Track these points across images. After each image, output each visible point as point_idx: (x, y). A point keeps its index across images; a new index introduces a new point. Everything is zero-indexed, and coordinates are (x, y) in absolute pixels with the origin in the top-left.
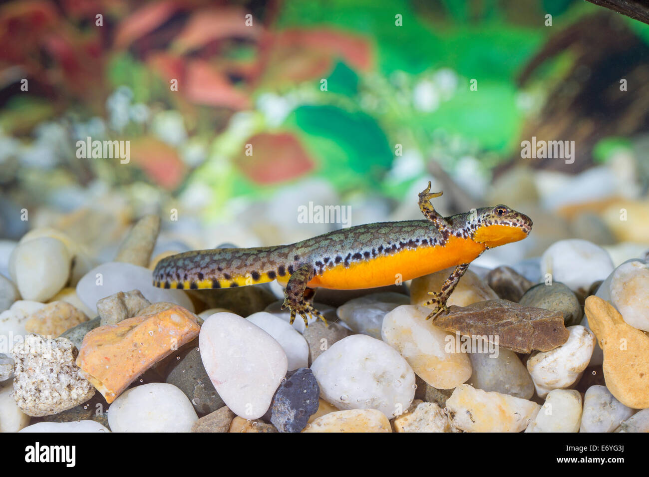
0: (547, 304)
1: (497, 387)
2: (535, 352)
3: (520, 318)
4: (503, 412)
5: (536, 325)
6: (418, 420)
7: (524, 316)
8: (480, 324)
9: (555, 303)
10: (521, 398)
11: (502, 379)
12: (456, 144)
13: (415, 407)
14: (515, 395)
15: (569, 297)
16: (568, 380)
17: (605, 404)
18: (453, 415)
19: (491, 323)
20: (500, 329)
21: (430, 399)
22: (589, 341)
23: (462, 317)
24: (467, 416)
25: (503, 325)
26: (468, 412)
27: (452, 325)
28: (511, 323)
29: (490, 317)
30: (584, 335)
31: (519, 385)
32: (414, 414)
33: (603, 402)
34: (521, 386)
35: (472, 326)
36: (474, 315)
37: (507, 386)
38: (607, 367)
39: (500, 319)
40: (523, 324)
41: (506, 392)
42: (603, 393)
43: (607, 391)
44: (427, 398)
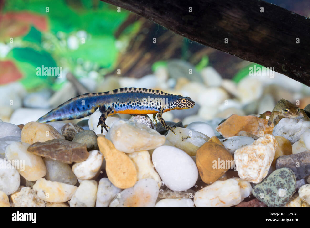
0: (82, 140)
1: (58, 180)
2: (73, 163)
3: (66, 147)
4: (60, 191)
5: (74, 151)
6: (21, 195)
7: (68, 146)
8: (48, 150)
9: (85, 140)
10: (71, 184)
11: (60, 175)
12: (88, 65)
13: (21, 189)
14: (68, 183)
15: (92, 137)
16: (90, 176)
17: (108, 187)
18: (36, 193)
19: (53, 150)
20: (57, 152)
21: (27, 186)
22: (100, 157)
23: (40, 147)
24: (42, 193)
25: (58, 151)
26: (43, 191)
27: (36, 151)
28: (62, 150)
29: (52, 147)
30: (97, 155)
31: (69, 178)
32: (20, 192)
33: (107, 186)
34: (70, 179)
35: (44, 151)
36: (45, 146)
37: (63, 179)
38: (108, 170)
39: (57, 148)
40: (67, 150)
41: (63, 182)
42: (107, 182)
43: (109, 181)
44: (26, 185)
